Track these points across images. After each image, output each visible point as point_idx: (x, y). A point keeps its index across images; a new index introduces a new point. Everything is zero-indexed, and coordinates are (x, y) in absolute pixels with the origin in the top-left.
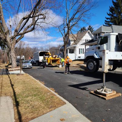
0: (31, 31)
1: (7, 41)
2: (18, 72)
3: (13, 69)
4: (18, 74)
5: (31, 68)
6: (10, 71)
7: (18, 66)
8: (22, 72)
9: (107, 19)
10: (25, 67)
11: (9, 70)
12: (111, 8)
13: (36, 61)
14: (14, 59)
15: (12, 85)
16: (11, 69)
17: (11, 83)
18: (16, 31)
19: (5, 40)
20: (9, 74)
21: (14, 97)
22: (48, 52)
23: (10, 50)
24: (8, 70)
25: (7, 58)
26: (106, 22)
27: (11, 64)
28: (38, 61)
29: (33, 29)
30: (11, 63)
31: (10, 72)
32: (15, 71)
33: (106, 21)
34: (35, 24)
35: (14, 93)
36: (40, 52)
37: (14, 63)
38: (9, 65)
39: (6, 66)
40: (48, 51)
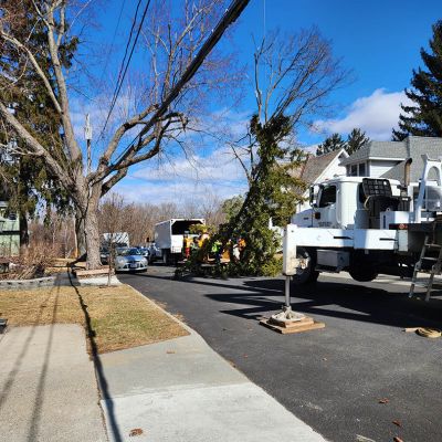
0: (149, 156)
1: (76, 192)
2: (104, 280)
3: (90, 272)
4: (102, 286)
5: (145, 270)
6: (82, 276)
7: (104, 262)
8: (115, 280)
9: (407, 109)
10: (125, 267)
11: (79, 273)
12: (417, 76)
13: (163, 250)
14: (93, 241)
15: (84, 307)
16: (85, 273)
17: (81, 301)
18: (103, 163)
19: (72, 189)
20: (79, 284)
22: (199, 222)
23: (84, 217)
24: (75, 274)
25: (72, 239)
26: (403, 123)
27: (84, 258)
28: (167, 251)
29: (156, 151)
30: (86, 255)
31: (81, 281)
32: (97, 279)
33: (402, 118)
34: (160, 138)
35: (88, 319)
36: (174, 220)
37: (95, 256)
38: (79, 260)
39: (69, 265)
40: (201, 220)
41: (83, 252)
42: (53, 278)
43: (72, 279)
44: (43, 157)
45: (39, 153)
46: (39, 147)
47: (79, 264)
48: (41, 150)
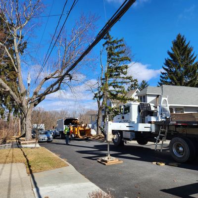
0: (55, 91)
2: (33, 145)
3: (27, 142)
4: (32, 148)
6: (23, 144)
7: (33, 137)
8: (38, 145)
9: (163, 74)
10: (43, 140)
11: (21, 142)
12: (166, 61)
13: (60, 132)
14: (29, 128)
15: (25, 156)
16: (24, 142)
17: (24, 154)
18: (35, 94)
19: (21, 105)
20: (22, 147)
21: (27, 163)
23: (25, 117)
24: (20, 143)
25: (18, 127)
26: (162, 79)
27: (24, 136)
28: (62, 132)
29: (58, 89)
31: (23, 146)
32: (30, 145)
33: (161, 77)
34: (61, 82)
35: (28, 161)
36: (65, 119)
37: (29, 134)
38: (22, 137)
39: (16, 139)
40: (77, 118)
41: (24, 133)
42: (11, 144)
43: (19, 145)
44: (9, 91)
45: (7, 90)
46: (7, 87)
47: (21, 138)
48: (8, 89)
